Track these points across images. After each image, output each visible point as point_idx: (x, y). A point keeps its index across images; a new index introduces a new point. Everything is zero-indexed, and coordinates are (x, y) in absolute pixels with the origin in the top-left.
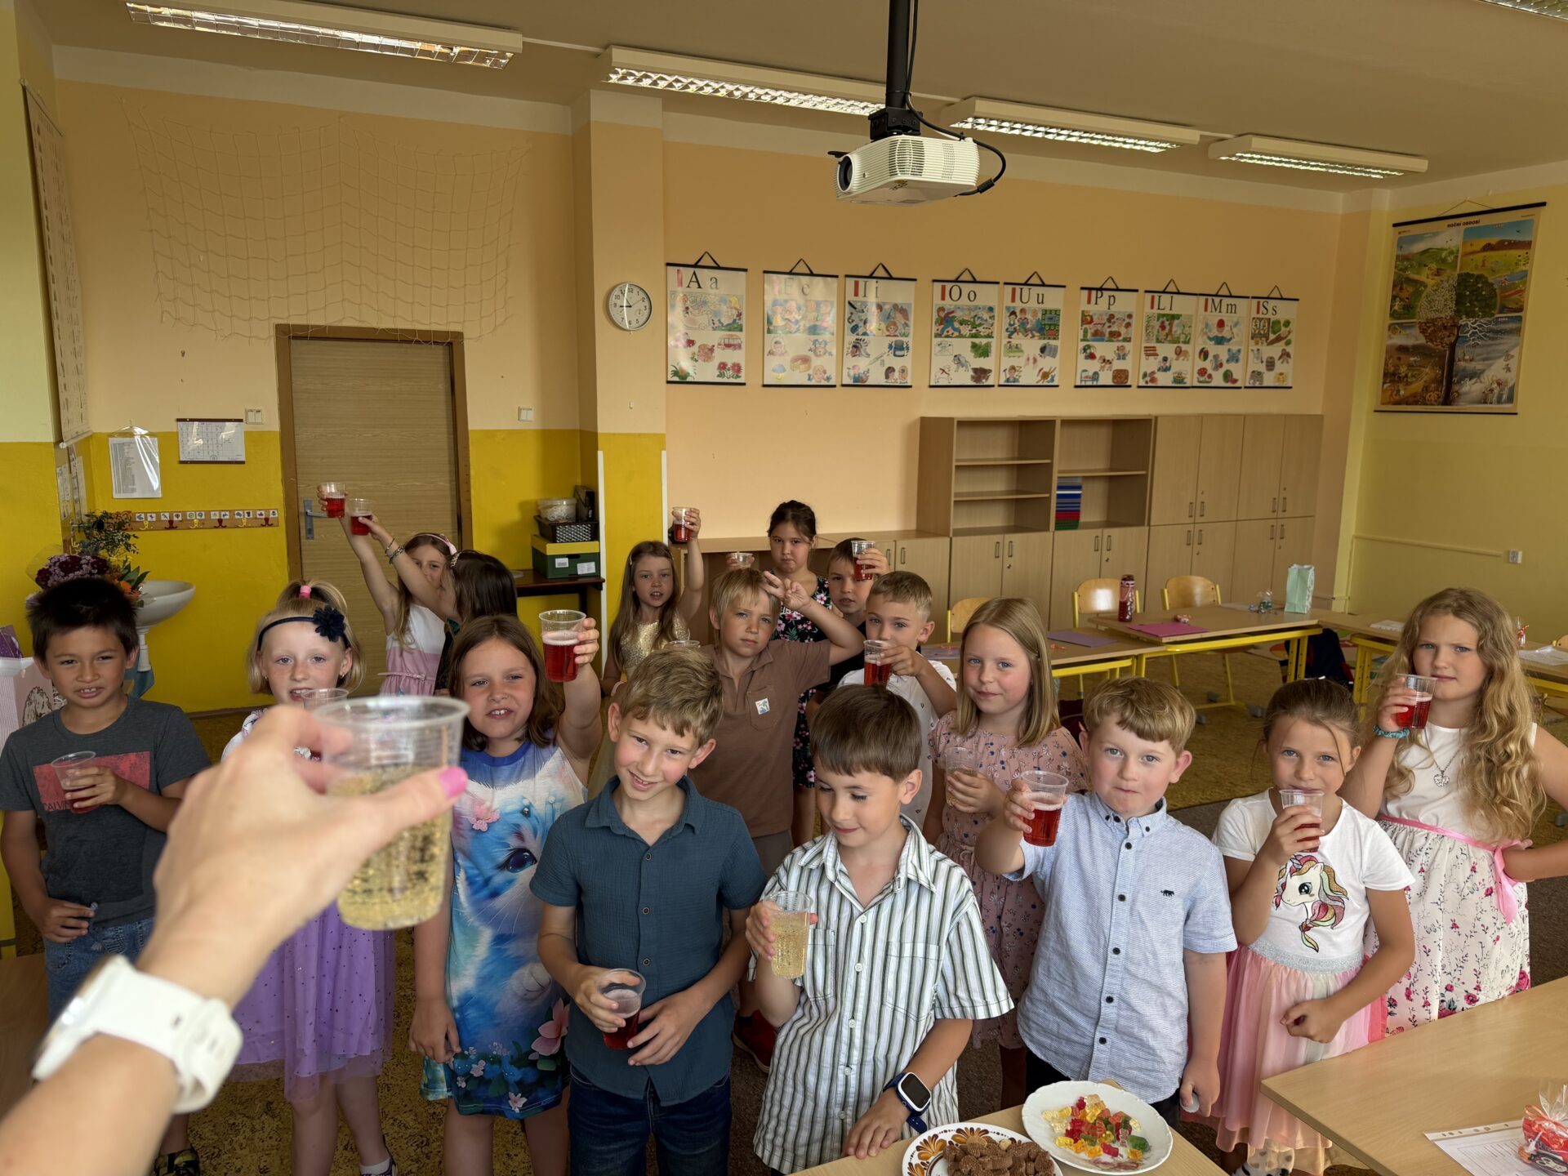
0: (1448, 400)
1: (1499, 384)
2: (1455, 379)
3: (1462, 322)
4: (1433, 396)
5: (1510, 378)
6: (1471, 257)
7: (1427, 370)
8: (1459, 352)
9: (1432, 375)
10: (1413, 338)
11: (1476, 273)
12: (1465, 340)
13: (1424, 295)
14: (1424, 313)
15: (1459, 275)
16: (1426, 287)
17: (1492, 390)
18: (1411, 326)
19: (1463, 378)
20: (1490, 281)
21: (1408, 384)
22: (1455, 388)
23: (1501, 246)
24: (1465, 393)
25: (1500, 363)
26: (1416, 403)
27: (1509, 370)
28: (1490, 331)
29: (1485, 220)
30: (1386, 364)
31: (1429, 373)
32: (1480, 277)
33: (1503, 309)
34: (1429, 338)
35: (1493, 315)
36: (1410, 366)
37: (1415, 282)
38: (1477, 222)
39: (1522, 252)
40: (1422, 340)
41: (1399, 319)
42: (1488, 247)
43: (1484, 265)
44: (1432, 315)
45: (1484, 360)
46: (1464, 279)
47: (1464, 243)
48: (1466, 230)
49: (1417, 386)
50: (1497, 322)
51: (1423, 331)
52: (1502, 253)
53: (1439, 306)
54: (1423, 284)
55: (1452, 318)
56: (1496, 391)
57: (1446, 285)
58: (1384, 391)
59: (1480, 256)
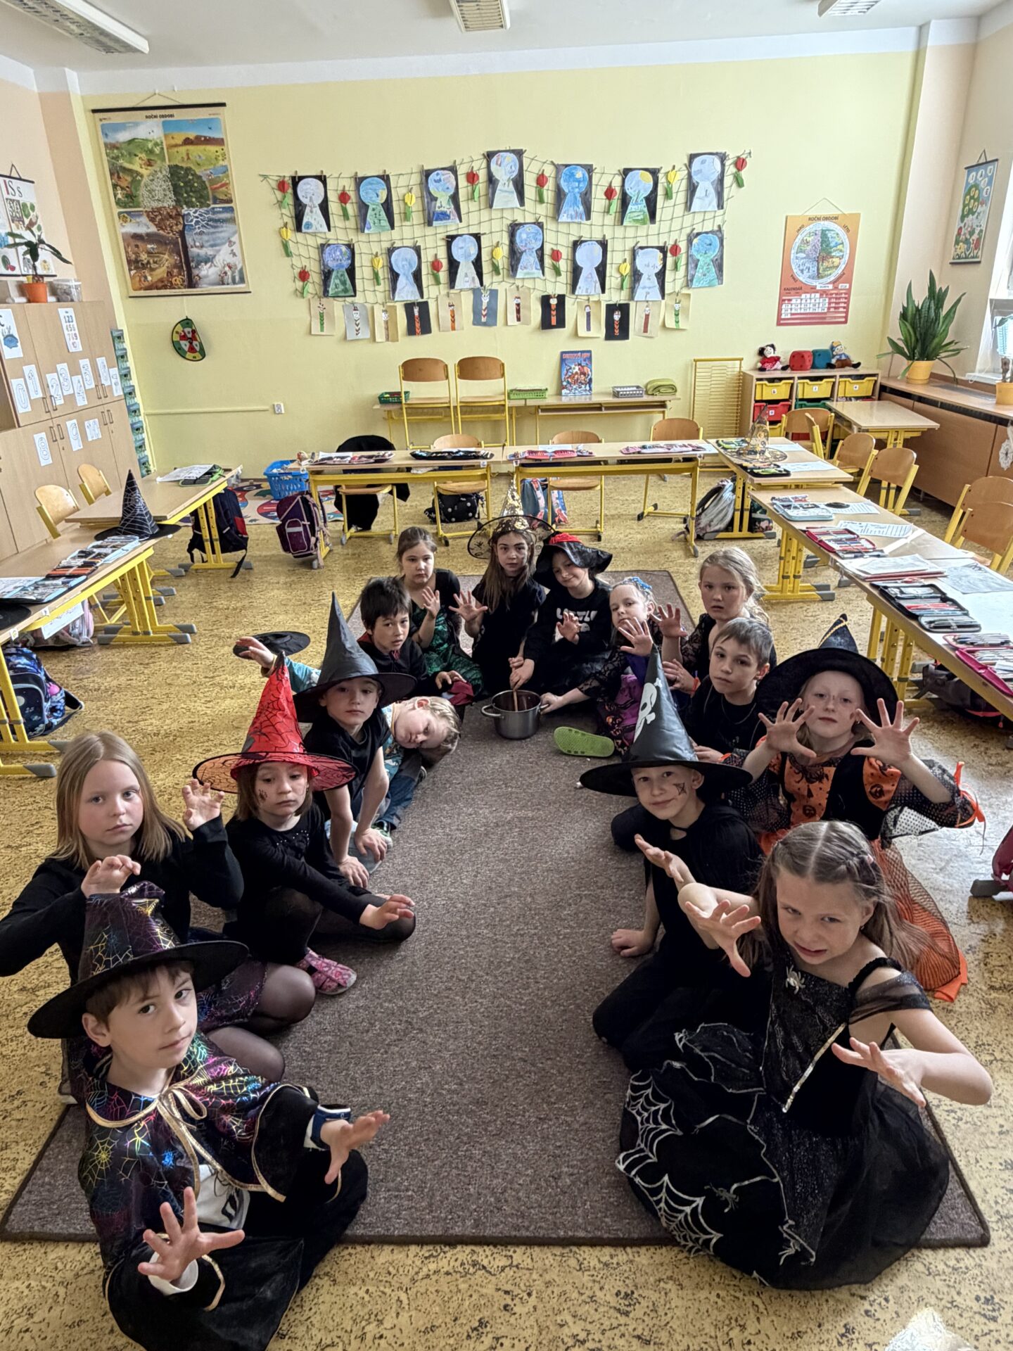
0: (191, 283)
1: (230, 267)
2: (193, 264)
3: (184, 212)
4: (177, 280)
5: (237, 261)
6: (176, 149)
7: (166, 256)
8: (189, 240)
9: (172, 261)
10: (144, 226)
11: (184, 165)
12: (192, 228)
13: (142, 183)
14: (148, 203)
15: (169, 166)
16: (142, 176)
17: (225, 273)
18: (139, 214)
19: (198, 264)
20: (198, 173)
21: (152, 270)
22: (195, 272)
23: (199, 141)
24: (206, 276)
25: (225, 249)
26: (165, 287)
27: (234, 255)
28: (210, 220)
29: (179, 115)
30: (127, 252)
31: (168, 260)
32: (188, 170)
33: (216, 200)
34: (159, 226)
35: (209, 205)
36: (149, 253)
37: (130, 171)
38: (172, 116)
39: (218, 148)
40: (153, 229)
41: (125, 207)
42: (187, 142)
43: (188, 158)
44: (155, 205)
45: (212, 246)
46: (174, 171)
47: (166, 136)
48: (164, 122)
49: (161, 272)
50: (214, 213)
51: (152, 220)
52: (202, 147)
53: (159, 195)
54: (138, 173)
55: (174, 207)
56: (229, 273)
57: (159, 175)
58: (132, 278)
59: (183, 149)
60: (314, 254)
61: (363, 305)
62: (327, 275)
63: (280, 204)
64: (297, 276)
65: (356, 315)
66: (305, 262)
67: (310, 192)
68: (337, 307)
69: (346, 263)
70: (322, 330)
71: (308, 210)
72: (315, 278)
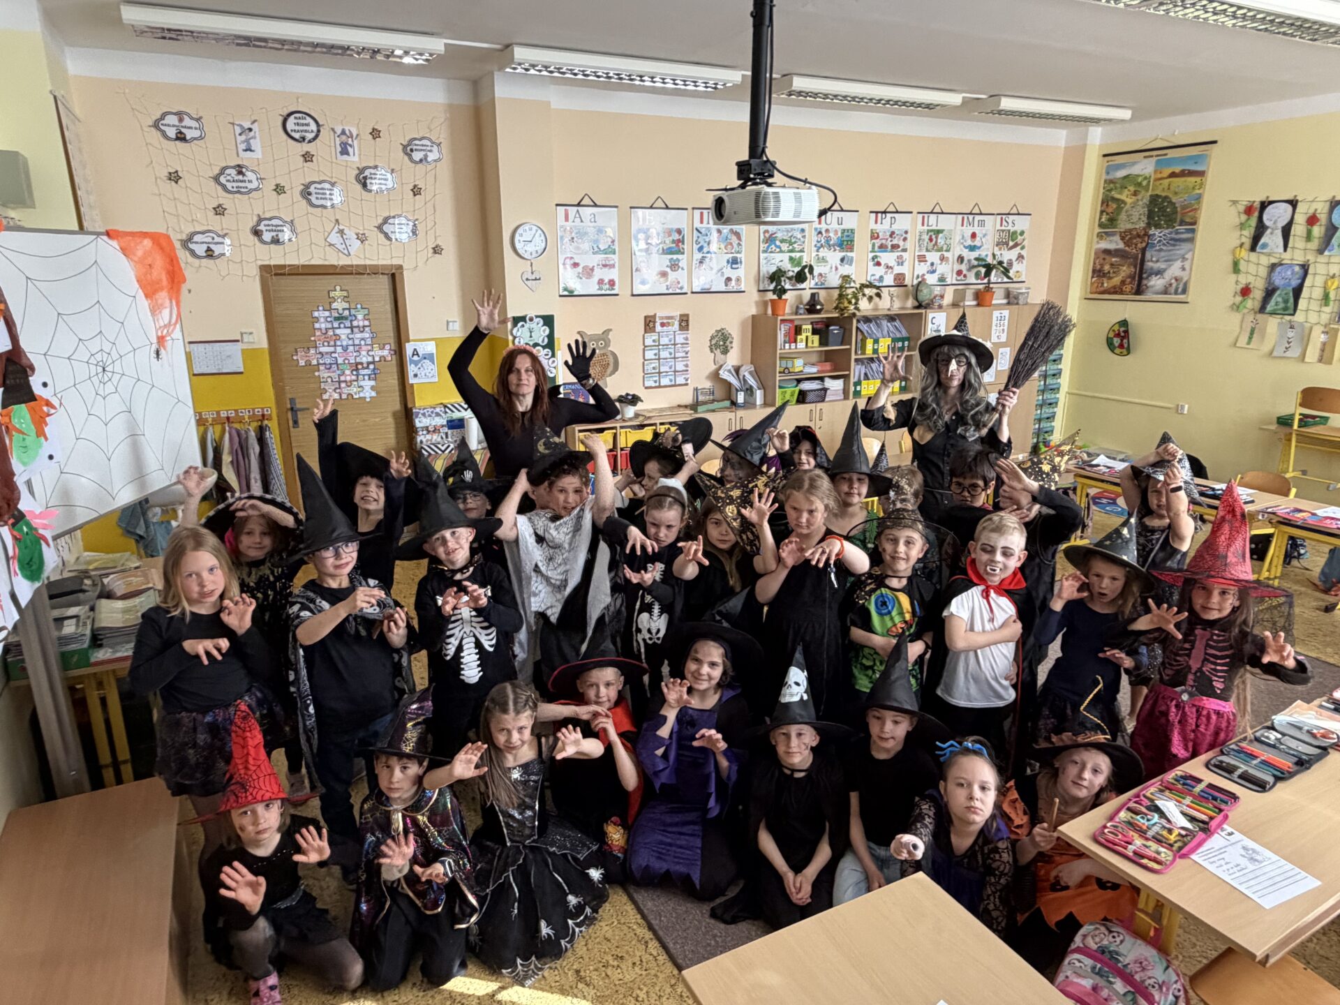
0: (1139, 291)
1: (1176, 280)
2: (1145, 276)
3: (1151, 232)
4: (1128, 288)
5: (1185, 276)
6: (1160, 182)
7: (1124, 268)
8: (1148, 255)
9: (1128, 272)
10: (1115, 243)
11: (1164, 194)
12: (1153, 246)
13: (1124, 210)
14: (1123, 225)
15: (1151, 196)
16: (1125, 204)
17: (1171, 285)
18: (1113, 234)
19: (1150, 275)
20: (1173, 201)
21: (1110, 278)
22: (1145, 282)
23: (1183, 174)
24: (1152, 287)
25: (1178, 264)
26: (1115, 293)
27: (1183, 269)
28: (1172, 239)
29: (1172, 154)
30: (1095, 263)
31: (1126, 270)
32: (1166, 197)
33: (1182, 223)
34: (1127, 244)
35: (1175, 227)
36: (1112, 265)
37: (1118, 200)
38: (1166, 155)
39: (1198, 179)
40: (1121, 245)
41: (1105, 228)
42: (1173, 175)
43: (1169, 188)
44: (1129, 226)
45: (1166, 261)
46: (1154, 199)
47: (1155, 172)
48: (1157, 160)
49: (1116, 280)
50: (1177, 233)
51: (1122, 238)
52: (1183, 179)
53: (1135, 219)
54: (1124, 202)
55: (1144, 229)
56: (1174, 285)
57: (1140, 203)
58: (1092, 284)
59: (1166, 182)
60: (1263, 272)
61: (1301, 324)
62: (1269, 293)
63: (1242, 226)
64: (1239, 291)
65: (1291, 334)
66: (1251, 279)
67: (1276, 216)
68: (1273, 325)
69: (1295, 283)
70: (1249, 343)
71: (1269, 231)
72: (1258, 294)
